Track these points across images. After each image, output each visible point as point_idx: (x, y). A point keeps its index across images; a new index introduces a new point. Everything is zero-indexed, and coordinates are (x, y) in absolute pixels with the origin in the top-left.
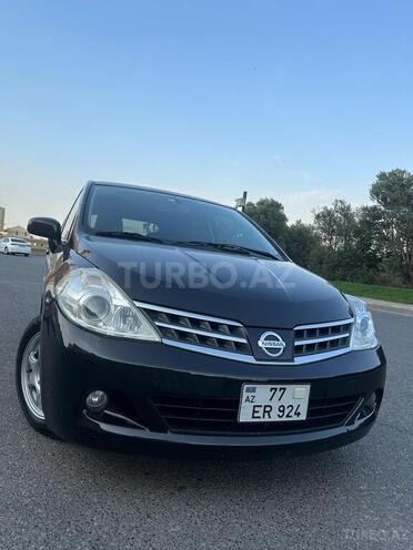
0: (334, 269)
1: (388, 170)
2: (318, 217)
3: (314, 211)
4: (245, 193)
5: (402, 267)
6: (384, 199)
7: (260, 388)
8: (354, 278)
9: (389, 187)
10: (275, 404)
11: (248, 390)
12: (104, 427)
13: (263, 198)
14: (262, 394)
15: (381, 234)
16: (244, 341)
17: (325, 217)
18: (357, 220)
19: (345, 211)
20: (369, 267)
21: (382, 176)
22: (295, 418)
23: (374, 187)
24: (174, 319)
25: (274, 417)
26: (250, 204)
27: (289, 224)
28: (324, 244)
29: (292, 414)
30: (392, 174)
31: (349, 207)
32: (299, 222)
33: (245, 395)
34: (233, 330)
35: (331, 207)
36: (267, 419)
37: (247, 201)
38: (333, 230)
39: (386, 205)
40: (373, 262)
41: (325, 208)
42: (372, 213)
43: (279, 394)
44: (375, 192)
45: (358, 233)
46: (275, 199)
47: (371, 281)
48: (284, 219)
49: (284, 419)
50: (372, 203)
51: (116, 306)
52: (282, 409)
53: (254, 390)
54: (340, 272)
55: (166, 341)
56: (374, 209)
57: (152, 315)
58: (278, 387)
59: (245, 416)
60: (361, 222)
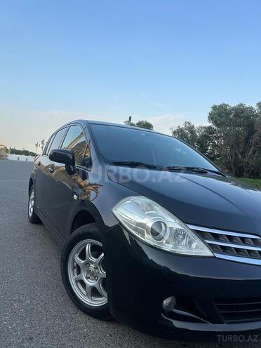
1: (218, 104)
2: (174, 133)
3: (172, 129)
4: (130, 118)
6: (216, 122)
9: (220, 115)
12: (178, 324)
13: (141, 120)
15: (214, 143)
17: (179, 133)
19: (191, 129)
21: (214, 108)
23: (210, 114)
24: (216, 237)
26: (133, 124)
30: (221, 106)
31: (193, 126)
34: (255, 242)
35: (182, 126)
37: (131, 122)
39: (217, 125)
41: (179, 127)
42: (208, 131)
44: (211, 117)
46: (148, 121)
50: (208, 124)
51: (171, 228)
56: (210, 128)
57: (202, 235)
60: (200, 136)
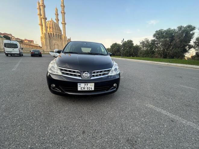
0: (144, 55)
1: (158, 30)
2: (141, 43)
3: (140, 42)
4: (123, 39)
5: (160, 53)
6: (157, 37)
7: (82, 84)
8: (148, 56)
9: (158, 34)
10: (86, 87)
11: (79, 84)
13: (128, 40)
14: (83, 85)
15: (155, 46)
16: (80, 74)
17: (143, 43)
18: (150, 42)
19: (147, 41)
20: (152, 54)
21: (157, 31)
22: (91, 90)
23: (154, 34)
25: (86, 89)
26: (125, 41)
27: (134, 45)
28: (142, 49)
29: (90, 89)
30: (160, 30)
32: (136, 45)
33: (78, 85)
34: (78, 72)
35: (144, 40)
36: (84, 90)
37: (124, 41)
38: (144, 46)
39: (157, 38)
40: (153, 52)
42: (153, 41)
43: (86, 85)
44: (154, 36)
45: (150, 46)
46: (131, 40)
47: (152, 57)
48: (133, 44)
49: (88, 90)
50: (153, 39)
52: (88, 88)
53: (80, 84)
54: (145, 55)
55: (63, 75)
56: (154, 40)
57: (61, 70)
58: (86, 84)
59: (79, 89)
60: (151, 43)
